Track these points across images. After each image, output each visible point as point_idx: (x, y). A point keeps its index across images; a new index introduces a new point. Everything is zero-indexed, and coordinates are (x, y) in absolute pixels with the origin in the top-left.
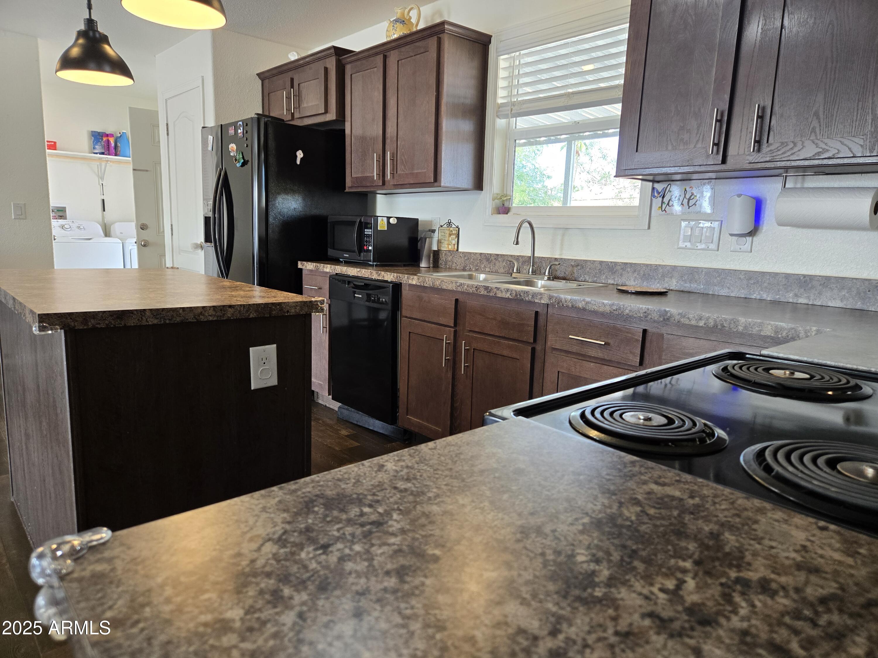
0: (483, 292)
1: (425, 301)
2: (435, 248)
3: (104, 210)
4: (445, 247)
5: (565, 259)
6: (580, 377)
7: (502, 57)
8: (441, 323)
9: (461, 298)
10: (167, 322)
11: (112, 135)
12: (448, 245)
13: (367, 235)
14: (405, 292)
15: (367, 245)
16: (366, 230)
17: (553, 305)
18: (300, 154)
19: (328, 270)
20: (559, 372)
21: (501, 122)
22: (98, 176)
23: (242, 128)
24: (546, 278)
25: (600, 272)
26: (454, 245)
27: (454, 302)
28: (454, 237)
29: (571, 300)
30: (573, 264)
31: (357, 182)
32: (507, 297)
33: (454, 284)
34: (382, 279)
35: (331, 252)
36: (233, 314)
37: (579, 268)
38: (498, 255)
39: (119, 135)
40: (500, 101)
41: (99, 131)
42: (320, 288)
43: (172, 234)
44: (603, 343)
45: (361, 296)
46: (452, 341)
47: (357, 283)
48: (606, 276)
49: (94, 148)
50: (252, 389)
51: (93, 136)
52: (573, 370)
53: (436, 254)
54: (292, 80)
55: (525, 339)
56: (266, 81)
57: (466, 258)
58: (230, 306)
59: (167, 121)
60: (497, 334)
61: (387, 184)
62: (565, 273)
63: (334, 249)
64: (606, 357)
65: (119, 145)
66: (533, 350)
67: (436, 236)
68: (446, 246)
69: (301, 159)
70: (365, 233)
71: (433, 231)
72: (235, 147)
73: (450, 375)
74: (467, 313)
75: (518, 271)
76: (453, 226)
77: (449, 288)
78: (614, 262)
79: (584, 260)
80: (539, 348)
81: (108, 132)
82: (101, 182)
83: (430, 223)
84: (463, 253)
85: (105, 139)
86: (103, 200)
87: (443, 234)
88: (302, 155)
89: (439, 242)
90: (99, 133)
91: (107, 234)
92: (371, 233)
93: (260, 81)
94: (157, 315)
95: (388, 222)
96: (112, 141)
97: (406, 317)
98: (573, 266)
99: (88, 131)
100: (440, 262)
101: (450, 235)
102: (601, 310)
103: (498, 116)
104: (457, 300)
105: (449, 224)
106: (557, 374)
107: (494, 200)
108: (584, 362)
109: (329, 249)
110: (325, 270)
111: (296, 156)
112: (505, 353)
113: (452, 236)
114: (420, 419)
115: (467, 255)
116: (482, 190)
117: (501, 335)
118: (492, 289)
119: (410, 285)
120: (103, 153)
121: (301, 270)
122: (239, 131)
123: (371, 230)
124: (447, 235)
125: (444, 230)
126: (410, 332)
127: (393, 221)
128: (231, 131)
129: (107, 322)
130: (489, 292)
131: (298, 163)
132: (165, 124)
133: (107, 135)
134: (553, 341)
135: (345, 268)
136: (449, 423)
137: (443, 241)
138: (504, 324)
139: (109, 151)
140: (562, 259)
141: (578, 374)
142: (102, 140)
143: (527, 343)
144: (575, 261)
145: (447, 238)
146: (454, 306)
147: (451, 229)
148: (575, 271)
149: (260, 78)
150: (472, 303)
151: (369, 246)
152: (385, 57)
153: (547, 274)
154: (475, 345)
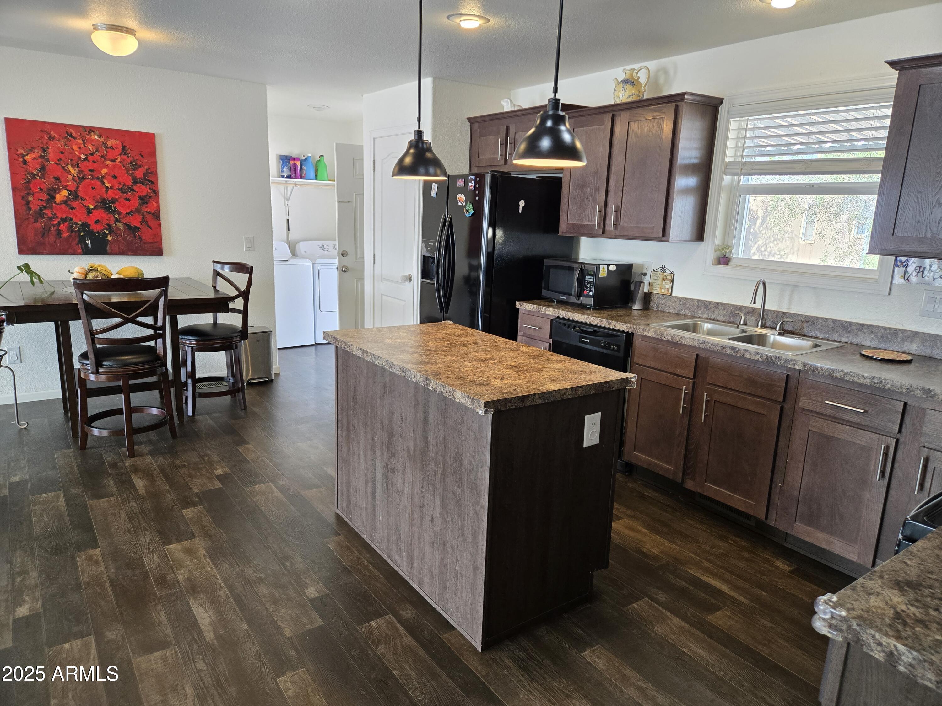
0: (729, 352)
1: (660, 353)
2: (646, 290)
3: (289, 230)
4: (656, 290)
5: (794, 314)
6: (832, 437)
7: (732, 120)
8: (680, 374)
9: (702, 354)
10: (546, 401)
11: (298, 159)
12: (661, 288)
13: (588, 281)
14: (637, 343)
15: (587, 291)
16: (586, 277)
17: (806, 372)
18: (522, 203)
19: (550, 313)
20: (809, 430)
21: (727, 179)
22: (285, 197)
23: (473, 182)
24: (777, 333)
25: (833, 330)
26: (668, 289)
27: (695, 357)
28: (669, 282)
29: (828, 369)
30: (803, 319)
31: (574, 229)
32: (756, 358)
33: (696, 341)
34: (614, 327)
35: (544, 293)
36: (581, 392)
37: (809, 323)
38: (718, 303)
39: (304, 158)
40: (728, 159)
41: (286, 155)
42: (540, 328)
43: (374, 263)
44: (862, 411)
45: (589, 341)
46: (691, 391)
47: (585, 329)
48: (839, 334)
49: (282, 171)
50: (584, 447)
51: (281, 159)
52: (826, 431)
53: (647, 297)
54: (507, 128)
55: (774, 397)
56: (476, 126)
57: (681, 303)
58: (581, 387)
59: (374, 157)
60: (743, 391)
61: (607, 232)
62: (793, 327)
63: (548, 290)
64: (863, 423)
65: (305, 168)
66: (782, 408)
67: (646, 280)
68: (659, 289)
69: (523, 207)
70: (586, 279)
71: (645, 274)
72: (464, 198)
73: (686, 420)
74: (709, 368)
75: (745, 323)
76: (667, 271)
77: (690, 344)
78: (848, 322)
79: (816, 317)
80: (787, 406)
81: (294, 156)
82: (287, 204)
83: (642, 266)
84: (678, 298)
85: (292, 162)
86: (288, 220)
87: (655, 278)
88: (523, 204)
89: (650, 285)
90: (286, 157)
91: (294, 254)
92: (592, 280)
93: (470, 124)
94: (542, 397)
95: (608, 269)
96: (298, 163)
97: (638, 364)
98: (802, 322)
99: (277, 155)
100: (651, 304)
101: (664, 280)
102: (861, 381)
103: (725, 174)
104: (697, 355)
105: (663, 269)
106: (807, 432)
107: (715, 251)
108: (838, 424)
109: (543, 290)
110: (547, 312)
111: (519, 206)
112: (750, 408)
113: (666, 281)
114: (648, 456)
115: (683, 301)
116: (703, 241)
117: (747, 391)
118: (739, 350)
119: (644, 336)
120: (289, 177)
121: (518, 309)
122: (470, 184)
123: (592, 278)
124: (660, 279)
125: (656, 274)
126: (642, 378)
127: (612, 268)
128: (461, 183)
129: (516, 404)
130: (737, 352)
131: (520, 212)
132: (372, 161)
133: (294, 159)
134: (803, 402)
135: (571, 313)
136: (682, 463)
137: (655, 284)
138: (751, 382)
139: (295, 173)
140: (790, 313)
141: (831, 434)
142: (289, 162)
143: (776, 401)
144: (806, 317)
145: (660, 283)
146: (694, 361)
147: (665, 274)
148: (805, 326)
149: (469, 121)
150: (715, 360)
151: (590, 291)
152: (613, 116)
153: (778, 328)
154: (716, 397)
